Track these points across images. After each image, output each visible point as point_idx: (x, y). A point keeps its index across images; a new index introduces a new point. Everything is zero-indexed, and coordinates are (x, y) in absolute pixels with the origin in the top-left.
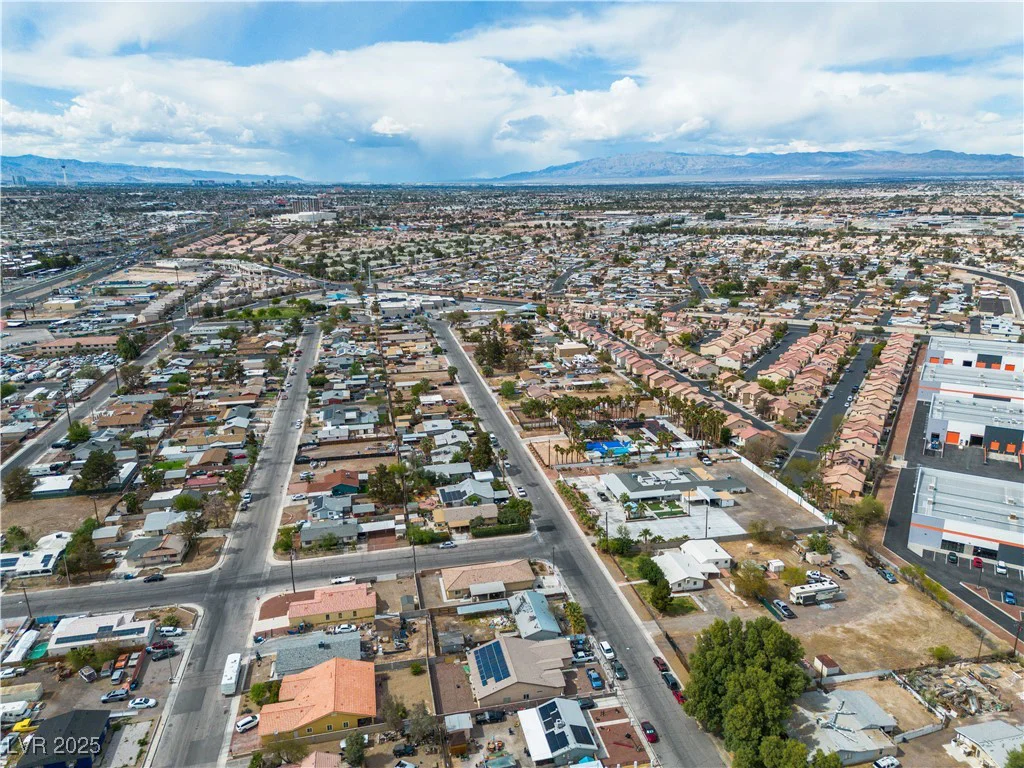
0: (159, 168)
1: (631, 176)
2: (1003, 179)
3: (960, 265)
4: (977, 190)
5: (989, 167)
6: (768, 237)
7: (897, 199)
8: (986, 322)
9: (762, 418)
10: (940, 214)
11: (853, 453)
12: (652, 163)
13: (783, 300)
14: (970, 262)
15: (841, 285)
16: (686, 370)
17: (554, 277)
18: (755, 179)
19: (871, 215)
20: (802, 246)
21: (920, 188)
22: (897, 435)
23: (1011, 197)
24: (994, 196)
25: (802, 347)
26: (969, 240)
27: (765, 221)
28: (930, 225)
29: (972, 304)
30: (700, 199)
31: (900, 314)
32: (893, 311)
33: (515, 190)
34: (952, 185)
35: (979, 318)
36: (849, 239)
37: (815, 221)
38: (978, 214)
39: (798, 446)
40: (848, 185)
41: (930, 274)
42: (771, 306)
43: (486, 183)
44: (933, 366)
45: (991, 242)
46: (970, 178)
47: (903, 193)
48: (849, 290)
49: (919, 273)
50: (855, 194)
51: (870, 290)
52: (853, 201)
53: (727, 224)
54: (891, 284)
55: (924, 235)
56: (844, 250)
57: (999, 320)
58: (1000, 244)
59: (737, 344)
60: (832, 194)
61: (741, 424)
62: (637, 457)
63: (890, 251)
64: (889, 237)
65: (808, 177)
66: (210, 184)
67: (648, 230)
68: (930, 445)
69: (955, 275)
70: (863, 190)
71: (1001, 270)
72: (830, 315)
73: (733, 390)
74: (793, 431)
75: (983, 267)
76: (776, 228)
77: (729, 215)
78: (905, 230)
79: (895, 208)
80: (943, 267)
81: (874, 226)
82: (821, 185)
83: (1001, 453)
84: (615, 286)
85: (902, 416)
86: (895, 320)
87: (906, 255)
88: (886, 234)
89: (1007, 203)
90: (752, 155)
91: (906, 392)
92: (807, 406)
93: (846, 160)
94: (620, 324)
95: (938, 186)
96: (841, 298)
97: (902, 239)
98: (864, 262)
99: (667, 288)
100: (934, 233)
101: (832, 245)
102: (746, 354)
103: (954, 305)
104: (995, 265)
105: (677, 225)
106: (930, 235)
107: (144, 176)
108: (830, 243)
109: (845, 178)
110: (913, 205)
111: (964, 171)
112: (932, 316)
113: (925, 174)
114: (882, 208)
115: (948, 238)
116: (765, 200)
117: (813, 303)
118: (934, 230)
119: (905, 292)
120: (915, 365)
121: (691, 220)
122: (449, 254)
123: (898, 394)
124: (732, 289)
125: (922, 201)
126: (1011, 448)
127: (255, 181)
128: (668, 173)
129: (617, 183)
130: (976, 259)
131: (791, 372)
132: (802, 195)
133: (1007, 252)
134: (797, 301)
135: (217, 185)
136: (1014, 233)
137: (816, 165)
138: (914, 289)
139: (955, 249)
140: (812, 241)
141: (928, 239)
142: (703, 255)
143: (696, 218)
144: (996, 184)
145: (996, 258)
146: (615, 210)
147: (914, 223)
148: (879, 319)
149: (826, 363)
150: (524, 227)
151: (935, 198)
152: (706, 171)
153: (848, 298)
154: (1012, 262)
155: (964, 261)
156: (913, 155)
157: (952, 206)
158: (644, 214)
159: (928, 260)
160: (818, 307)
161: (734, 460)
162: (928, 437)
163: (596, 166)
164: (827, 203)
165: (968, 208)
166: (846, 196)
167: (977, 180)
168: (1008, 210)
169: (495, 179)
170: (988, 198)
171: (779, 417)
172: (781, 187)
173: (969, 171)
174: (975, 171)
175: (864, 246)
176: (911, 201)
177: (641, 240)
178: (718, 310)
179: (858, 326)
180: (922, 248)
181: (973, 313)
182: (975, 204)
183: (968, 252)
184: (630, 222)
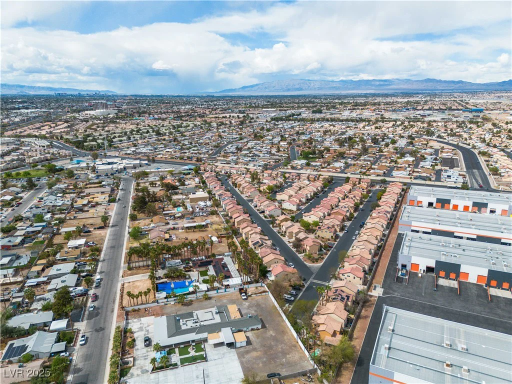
0: (39, 87)
1: (284, 91)
2: (459, 92)
3: (434, 138)
4: (446, 98)
5: (453, 86)
6: (340, 123)
7: (408, 103)
8: (444, 174)
9: (297, 251)
10: (427, 110)
11: (343, 289)
12: (293, 85)
13: (336, 161)
14: (439, 136)
15: (370, 150)
16: (263, 212)
17: (217, 147)
18: (344, 92)
19: (394, 111)
20: (355, 128)
21: (420, 97)
22: (380, 264)
23: (462, 101)
24: (454, 101)
25: (335, 195)
26: (440, 124)
27: (341, 114)
28: (421, 116)
29: (438, 162)
30: (313, 103)
31: (399, 169)
32: (395, 166)
33: (223, 97)
34: (435, 95)
35: (441, 170)
36: (380, 124)
37: (366, 114)
38: (446, 110)
39: (313, 276)
40: (387, 95)
41: (417, 144)
42: (329, 165)
43: (211, 94)
44: (409, 208)
45: (451, 125)
46: (443, 91)
47: (411, 99)
48: (374, 154)
49: (411, 143)
50: (389, 100)
51: (385, 153)
52: (387, 104)
53: (322, 115)
54: (397, 150)
55: (418, 121)
56: (376, 130)
57: (452, 172)
58: (455, 126)
59: (300, 192)
60: (378, 100)
61: (276, 261)
62: (194, 295)
63: (399, 130)
64: (400, 123)
65: (368, 92)
66: (64, 94)
67: (281, 119)
68: (400, 273)
69: (431, 144)
70: (393, 98)
71: (454, 140)
72: (360, 170)
73: (284, 229)
74: (314, 262)
75: (445, 139)
76: (345, 118)
77: (324, 111)
78: (409, 119)
79: (406, 107)
80: (425, 139)
81: (394, 116)
82: (374, 95)
83: (447, 279)
84: (248, 152)
85: (386, 247)
86: (395, 173)
87: (407, 133)
88: (399, 120)
89: (460, 104)
90: (342, 81)
91: (393, 226)
92: (329, 240)
93: (386, 83)
94: (237, 179)
95: (428, 95)
96: (368, 159)
97: (406, 124)
98: (384, 137)
99: (276, 153)
100: (423, 120)
101: (371, 127)
102: (302, 199)
103: (428, 163)
104: (452, 138)
105: (296, 116)
106: (420, 121)
107: (31, 91)
108: (371, 126)
109: (386, 92)
110: (414, 106)
111: (440, 88)
112: (416, 170)
113: (422, 90)
114: (400, 107)
115: (429, 123)
116: (345, 103)
117: (353, 162)
118: (423, 118)
119: (403, 155)
120: (401, 205)
121: (305, 113)
122: (165, 133)
123: (387, 228)
124: (311, 154)
125: (420, 103)
126: (453, 276)
127: (89, 93)
128: (301, 89)
129: (277, 94)
130: (443, 134)
131: (324, 213)
132: (363, 100)
133: (458, 130)
134: (343, 161)
135: (68, 95)
136: (462, 120)
137: (372, 85)
138: (407, 153)
139: (432, 129)
140: (361, 125)
141: (419, 123)
142: (303, 133)
143: (308, 112)
144: (455, 95)
145: (453, 134)
146: (269, 108)
147: (413, 115)
148: (386, 172)
149: (347, 206)
150: (216, 117)
151: (426, 102)
152: (320, 89)
153: (372, 159)
154: (460, 136)
155: (436, 136)
156: (417, 81)
157: (434, 106)
158: (282, 110)
159: (418, 135)
160: (354, 165)
161: (264, 294)
162: (400, 267)
163: (266, 86)
164: (375, 104)
165: (441, 107)
166: (384, 101)
167: (447, 93)
168: (460, 107)
169: (216, 92)
170: (451, 102)
171: (307, 251)
172: (354, 96)
173: (443, 88)
174: (446, 88)
175: (387, 128)
176: (414, 104)
177: (275, 124)
178: (299, 167)
179: (373, 177)
180: (416, 129)
181: (437, 168)
182: (445, 104)
183: (439, 131)
184: (273, 115)
